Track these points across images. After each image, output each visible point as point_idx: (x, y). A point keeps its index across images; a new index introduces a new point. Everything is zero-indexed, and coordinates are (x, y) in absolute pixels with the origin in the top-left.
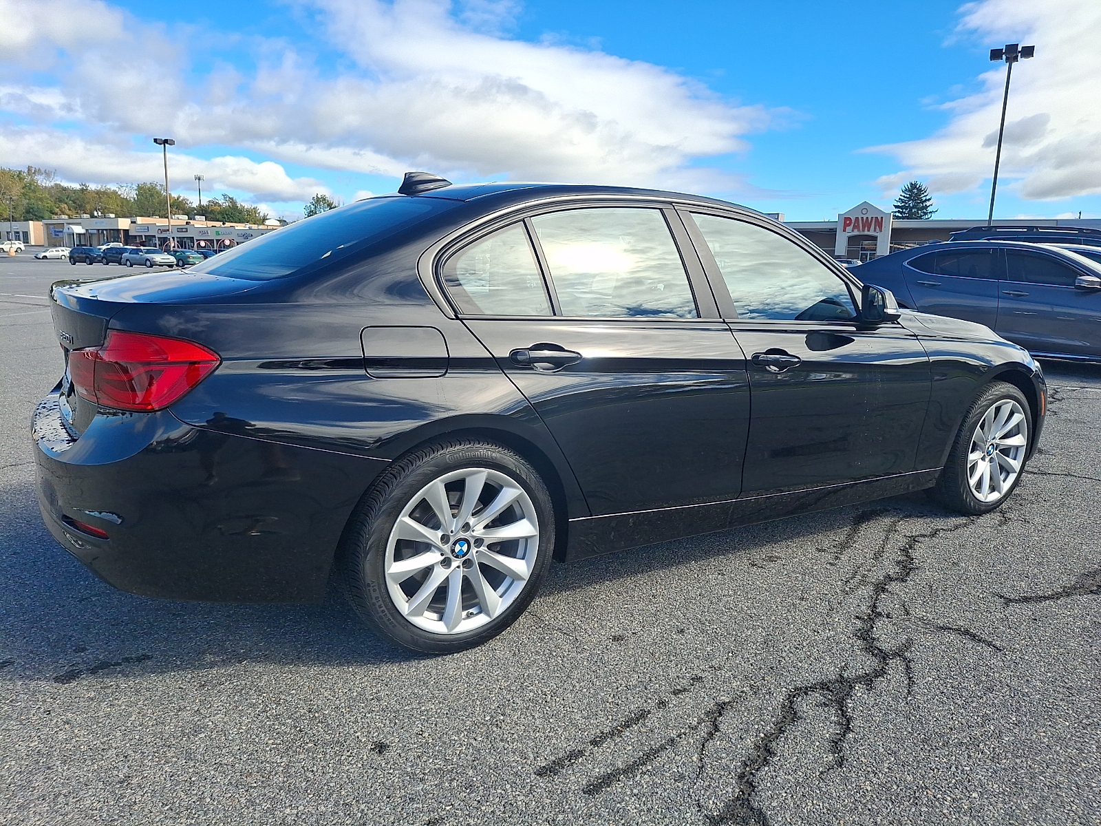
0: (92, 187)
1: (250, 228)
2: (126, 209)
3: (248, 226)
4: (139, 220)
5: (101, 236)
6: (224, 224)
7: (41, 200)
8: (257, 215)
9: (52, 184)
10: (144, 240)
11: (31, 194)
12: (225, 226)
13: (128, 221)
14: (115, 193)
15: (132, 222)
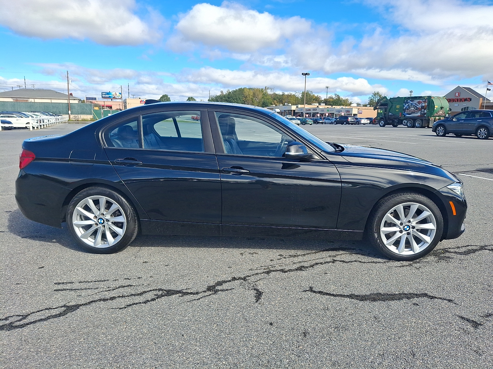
0: (286, 93)
1: (342, 108)
2: (297, 102)
3: (341, 107)
4: (300, 106)
5: (285, 113)
6: (332, 106)
7: (268, 99)
8: (348, 102)
9: (273, 93)
10: (300, 114)
11: (265, 97)
12: (333, 107)
13: (295, 106)
14: (294, 95)
15: (297, 107)
